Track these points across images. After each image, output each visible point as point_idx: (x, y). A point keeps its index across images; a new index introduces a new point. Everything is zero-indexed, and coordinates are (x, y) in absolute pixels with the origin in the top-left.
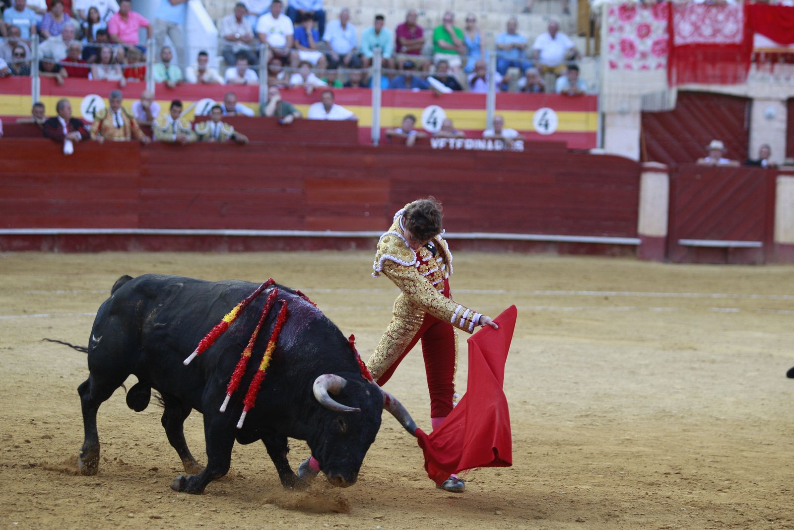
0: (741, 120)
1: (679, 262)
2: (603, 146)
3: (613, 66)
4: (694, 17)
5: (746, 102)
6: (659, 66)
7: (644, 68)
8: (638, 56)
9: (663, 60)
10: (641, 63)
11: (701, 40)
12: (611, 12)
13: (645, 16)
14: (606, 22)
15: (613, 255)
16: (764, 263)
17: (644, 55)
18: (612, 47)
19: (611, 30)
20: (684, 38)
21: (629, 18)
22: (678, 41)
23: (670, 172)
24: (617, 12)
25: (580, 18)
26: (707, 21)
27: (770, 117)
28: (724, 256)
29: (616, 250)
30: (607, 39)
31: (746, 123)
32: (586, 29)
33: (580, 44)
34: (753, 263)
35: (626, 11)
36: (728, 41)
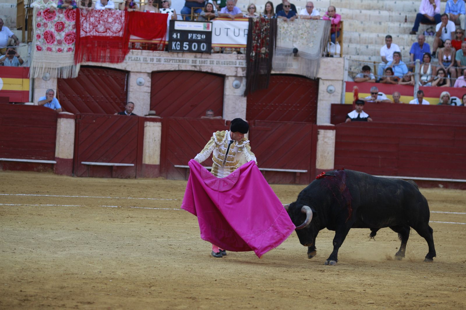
0: (122, 86)
1: (81, 176)
2: (32, 101)
3: (39, 49)
4: (92, 19)
5: (126, 73)
6: (69, 50)
7: (60, 50)
8: (56, 43)
9: (72, 46)
10: (57, 48)
11: (97, 34)
12: (39, 14)
13: (61, 17)
14: (35, 20)
15: (38, 171)
16: (135, 178)
17: (60, 42)
18: (39, 36)
19: (39, 25)
20: (86, 32)
21: (50, 18)
22: (83, 34)
23: (76, 118)
24: (42, 14)
25: (18, 17)
26: (101, 22)
27: (140, 84)
28: (110, 172)
29: (41, 167)
30: (36, 31)
31: (125, 88)
32: (23, 25)
33: (19, 34)
34: (128, 177)
35: (49, 13)
36: (114, 35)
